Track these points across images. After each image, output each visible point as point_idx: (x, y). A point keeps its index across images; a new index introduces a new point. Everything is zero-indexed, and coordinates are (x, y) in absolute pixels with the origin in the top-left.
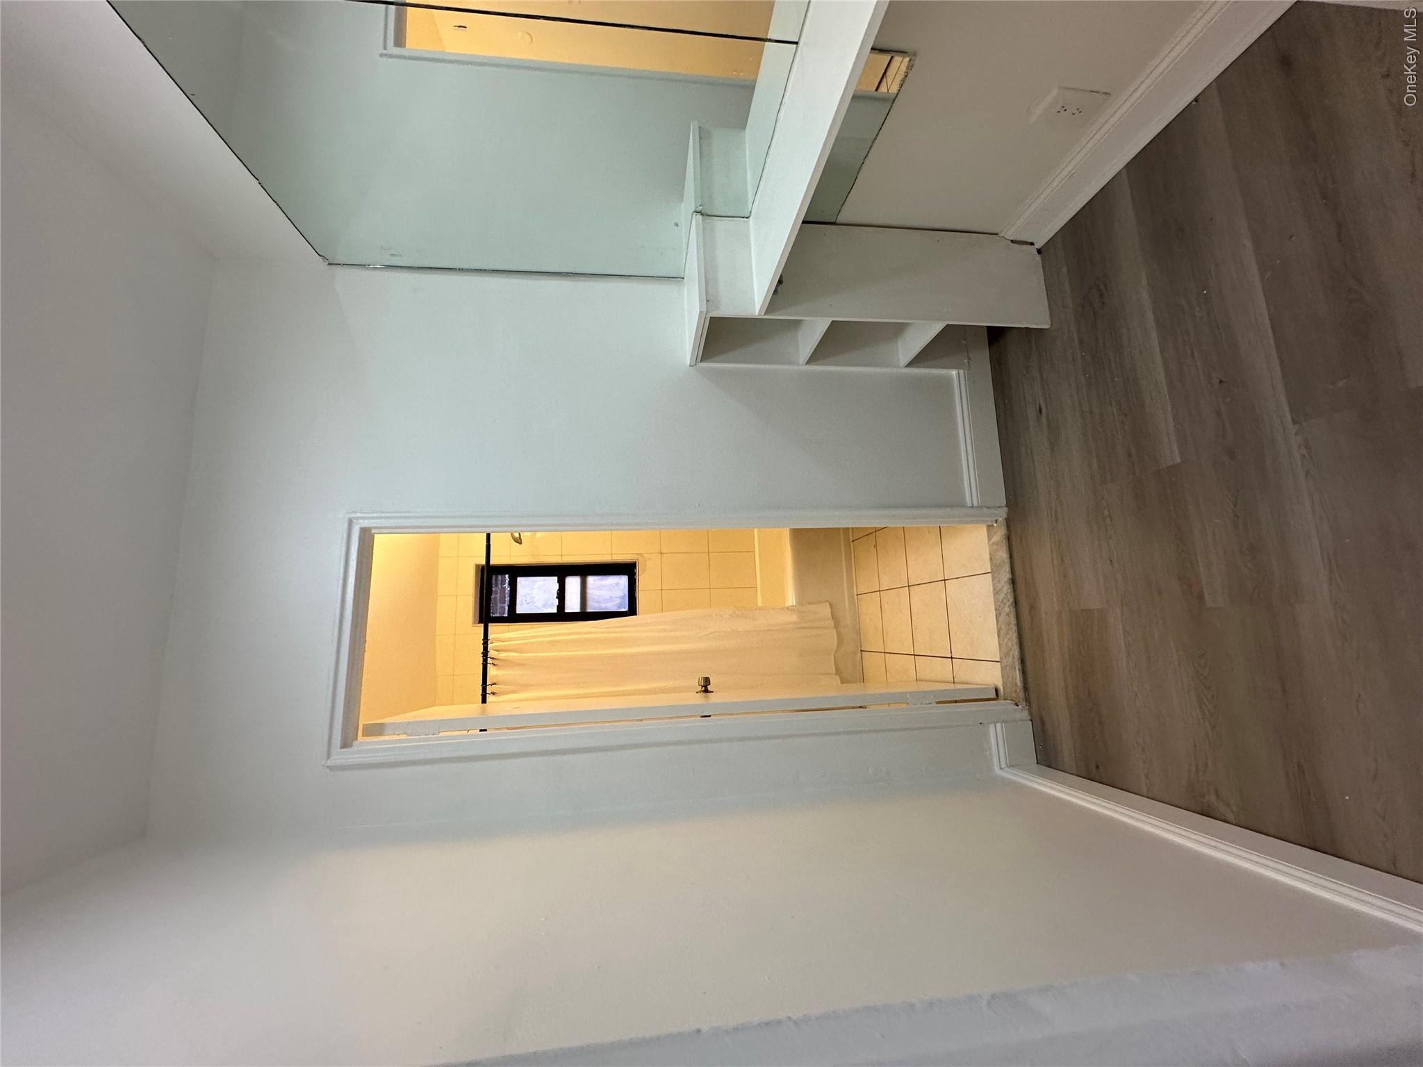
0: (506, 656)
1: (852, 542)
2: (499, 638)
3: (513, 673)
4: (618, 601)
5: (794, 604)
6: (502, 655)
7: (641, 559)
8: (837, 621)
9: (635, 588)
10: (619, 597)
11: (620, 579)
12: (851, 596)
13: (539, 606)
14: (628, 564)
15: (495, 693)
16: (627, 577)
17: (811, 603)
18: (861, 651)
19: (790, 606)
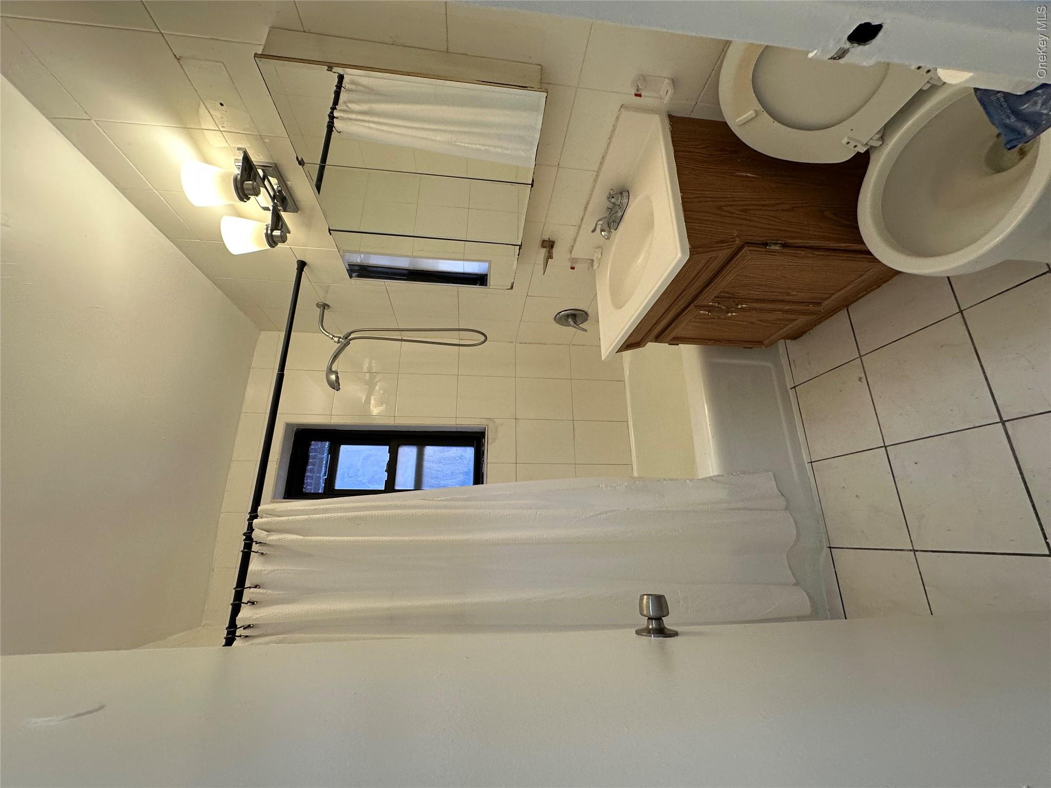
0: (278, 540)
1: (791, 389)
2: (273, 510)
3: (288, 568)
4: (461, 477)
5: (720, 474)
6: (274, 537)
7: (491, 425)
8: (787, 500)
9: (483, 461)
10: (462, 473)
11: (465, 451)
12: (800, 465)
13: (364, 481)
14: (476, 432)
15: (255, 603)
16: (473, 449)
17: (744, 473)
18: (830, 547)
19: (714, 476)
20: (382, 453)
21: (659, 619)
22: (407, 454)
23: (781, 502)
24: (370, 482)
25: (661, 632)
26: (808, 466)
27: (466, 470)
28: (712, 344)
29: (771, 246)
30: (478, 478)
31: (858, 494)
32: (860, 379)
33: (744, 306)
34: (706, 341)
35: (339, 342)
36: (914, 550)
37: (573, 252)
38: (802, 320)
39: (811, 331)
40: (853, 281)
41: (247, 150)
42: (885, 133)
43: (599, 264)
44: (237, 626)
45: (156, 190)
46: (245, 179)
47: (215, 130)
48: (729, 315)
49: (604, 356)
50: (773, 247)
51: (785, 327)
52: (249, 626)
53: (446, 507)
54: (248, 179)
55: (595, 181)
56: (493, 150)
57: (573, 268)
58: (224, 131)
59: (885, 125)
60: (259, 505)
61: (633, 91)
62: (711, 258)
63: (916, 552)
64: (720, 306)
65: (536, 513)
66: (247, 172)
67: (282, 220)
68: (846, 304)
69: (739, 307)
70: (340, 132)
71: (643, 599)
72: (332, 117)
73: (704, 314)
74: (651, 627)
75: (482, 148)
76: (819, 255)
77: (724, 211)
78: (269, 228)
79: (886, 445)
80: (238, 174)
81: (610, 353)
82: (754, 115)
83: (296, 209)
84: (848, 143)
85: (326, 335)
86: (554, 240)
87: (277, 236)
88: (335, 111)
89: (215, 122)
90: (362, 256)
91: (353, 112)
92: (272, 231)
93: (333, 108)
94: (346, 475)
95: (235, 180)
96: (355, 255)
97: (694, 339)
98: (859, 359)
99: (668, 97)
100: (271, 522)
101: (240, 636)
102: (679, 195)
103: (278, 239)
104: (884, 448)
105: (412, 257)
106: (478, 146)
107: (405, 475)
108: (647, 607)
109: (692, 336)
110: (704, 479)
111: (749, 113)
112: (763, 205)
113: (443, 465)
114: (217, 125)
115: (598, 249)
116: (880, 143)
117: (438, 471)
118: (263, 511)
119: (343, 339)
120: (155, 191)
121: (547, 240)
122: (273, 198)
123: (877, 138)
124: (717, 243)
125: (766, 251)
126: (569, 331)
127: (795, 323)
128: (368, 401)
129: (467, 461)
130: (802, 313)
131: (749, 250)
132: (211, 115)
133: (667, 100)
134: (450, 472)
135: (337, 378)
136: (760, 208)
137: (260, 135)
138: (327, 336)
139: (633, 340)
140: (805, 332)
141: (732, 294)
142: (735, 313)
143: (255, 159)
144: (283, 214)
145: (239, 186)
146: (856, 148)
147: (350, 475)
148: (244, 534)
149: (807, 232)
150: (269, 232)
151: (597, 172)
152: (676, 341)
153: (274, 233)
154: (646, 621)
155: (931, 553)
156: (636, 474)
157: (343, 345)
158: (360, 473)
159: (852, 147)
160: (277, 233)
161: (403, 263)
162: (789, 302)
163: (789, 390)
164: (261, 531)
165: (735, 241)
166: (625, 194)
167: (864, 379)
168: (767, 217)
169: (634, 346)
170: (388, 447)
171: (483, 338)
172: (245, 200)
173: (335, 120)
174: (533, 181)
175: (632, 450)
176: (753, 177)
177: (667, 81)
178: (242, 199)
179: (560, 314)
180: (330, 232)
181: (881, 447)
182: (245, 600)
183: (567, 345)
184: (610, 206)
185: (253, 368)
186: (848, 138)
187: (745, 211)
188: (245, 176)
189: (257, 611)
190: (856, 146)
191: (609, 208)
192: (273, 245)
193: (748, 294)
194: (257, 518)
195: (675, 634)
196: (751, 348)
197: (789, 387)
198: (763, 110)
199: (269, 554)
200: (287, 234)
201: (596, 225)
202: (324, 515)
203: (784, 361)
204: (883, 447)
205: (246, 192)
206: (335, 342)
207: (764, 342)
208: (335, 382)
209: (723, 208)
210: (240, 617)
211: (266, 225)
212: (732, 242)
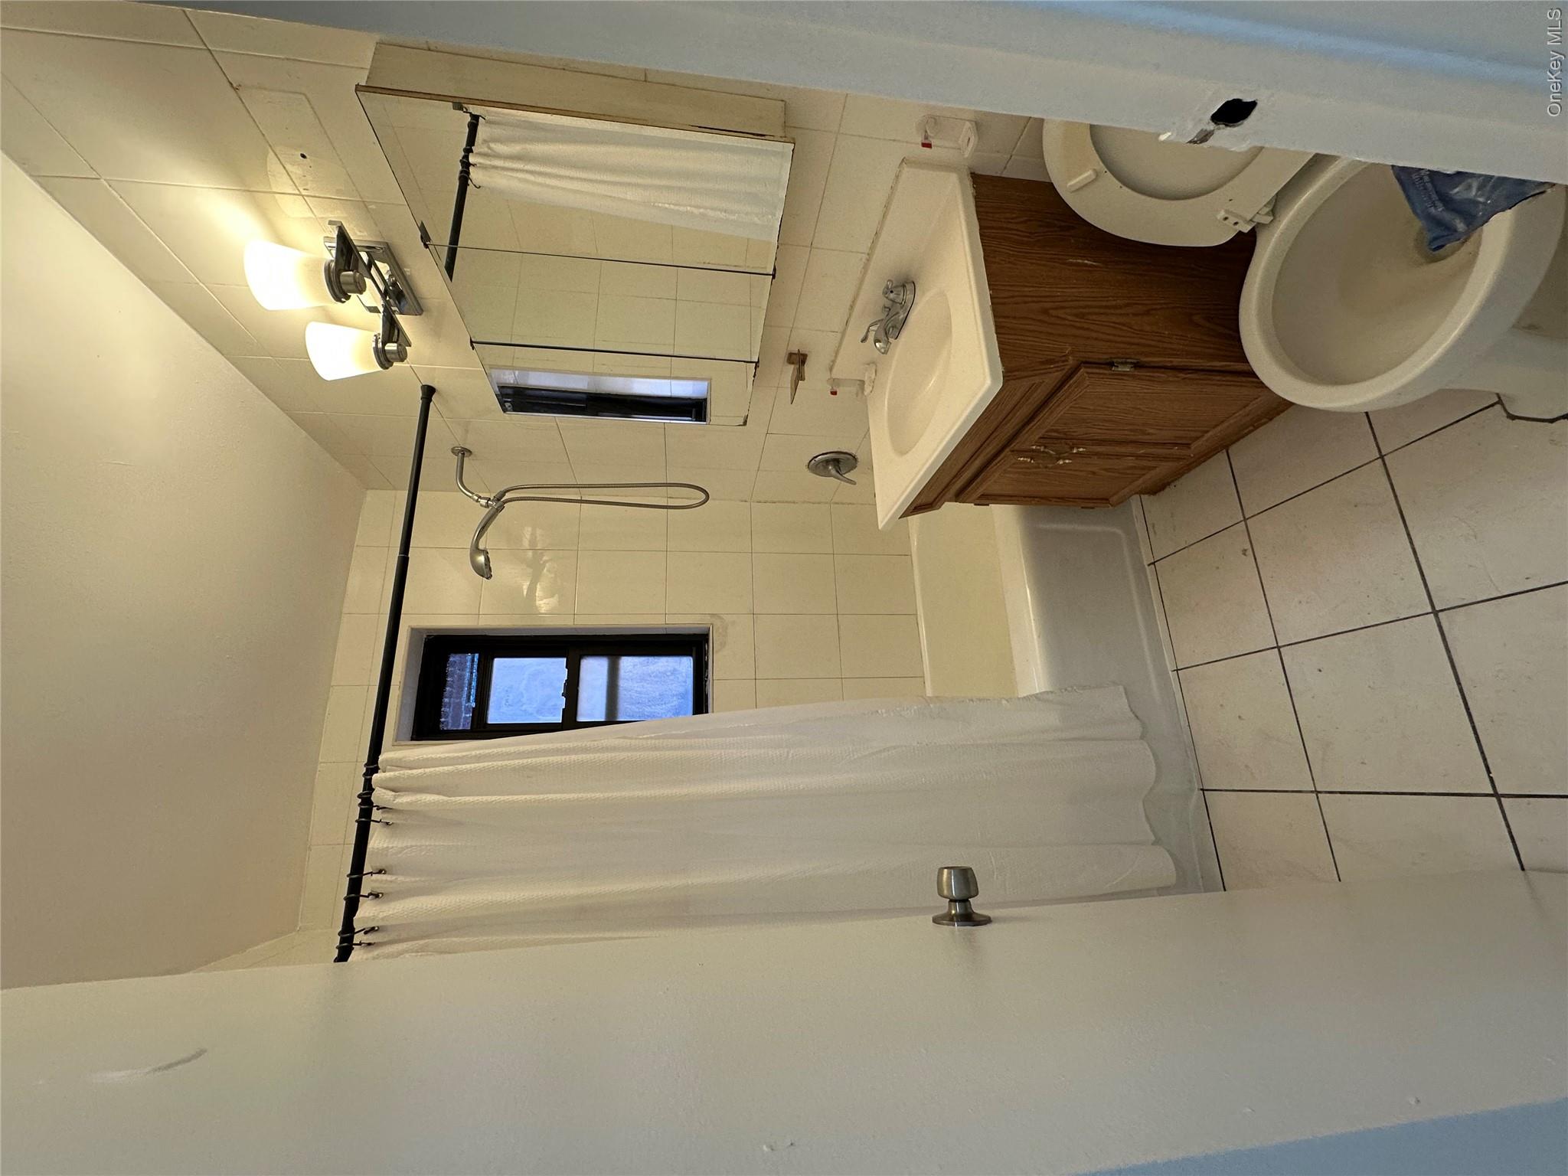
0: (411, 804)
1: (1149, 565)
2: (400, 759)
3: (427, 843)
4: (675, 702)
5: (1048, 690)
6: (404, 799)
7: (717, 623)
8: (1144, 725)
9: (707, 677)
10: (676, 695)
11: (680, 663)
12: (1162, 674)
13: (530, 710)
14: (695, 634)
15: (380, 895)
16: (691, 659)
17: (1084, 688)
18: (1203, 790)
19: (1041, 693)
20: (556, 668)
21: (964, 901)
22: (594, 669)
23: (1135, 727)
24: (539, 712)
25: (968, 918)
26: (1172, 675)
27: (681, 690)
28: (1036, 504)
29: (1117, 367)
30: (701, 704)
31: (1241, 715)
32: (1244, 552)
33: (1081, 450)
34: (1027, 499)
35: (487, 506)
36: (1316, 791)
37: (834, 371)
38: (1164, 468)
39: (1177, 483)
40: (1234, 414)
41: (344, 224)
42: (1277, 204)
43: (873, 387)
44: (354, 929)
45: (204, 284)
46: (342, 268)
47: (294, 194)
48: (1061, 462)
49: (882, 522)
50: (1121, 369)
51: (1140, 478)
52: (372, 929)
53: (656, 748)
54: (347, 268)
55: (866, 268)
56: (711, 213)
57: (834, 393)
58: (308, 196)
59: (1277, 194)
60: (379, 753)
61: (920, 140)
62: (1033, 384)
63: (1319, 795)
64: (1046, 450)
65: (788, 753)
66: (344, 258)
67: (397, 325)
68: (1224, 445)
69: (1075, 451)
70: (480, 187)
71: (942, 874)
72: (466, 164)
73: (1025, 462)
74: (953, 912)
75: (696, 211)
76: (1185, 378)
77: (1052, 316)
78: (380, 340)
79: (1279, 645)
80: (332, 261)
81: (892, 518)
82: (1094, 177)
83: (419, 310)
84: (1226, 219)
85: (467, 495)
86: (807, 353)
87: (391, 352)
88: (470, 154)
89: (293, 182)
90: (517, 372)
91: (498, 156)
92: (384, 344)
93: (468, 151)
94: (504, 702)
95: (328, 269)
96: (507, 372)
97: (1011, 496)
98: (1243, 523)
99: (970, 148)
100: (399, 777)
101: (360, 944)
102: (987, 292)
103: (393, 356)
104: (1276, 650)
105: (595, 374)
106: (689, 208)
107: (592, 704)
108: (947, 885)
109: (1011, 493)
110: (1027, 698)
111: (1086, 175)
112: (1106, 307)
113: (648, 684)
114: (296, 186)
115: (871, 365)
116: (1271, 218)
117: (640, 693)
118: (386, 761)
119: (493, 501)
120: (201, 284)
121: (796, 352)
122: (384, 294)
123: (1265, 212)
124: (1042, 363)
125: (1113, 374)
126: (830, 483)
127: (1153, 473)
128: (532, 590)
129: (683, 677)
130: (1166, 458)
131: (1088, 373)
132: (287, 171)
133: (967, 153)
134: (657, 694)
135: (487, 559)
136: (1102, 311)
137: (364, 202)
138: (470, 497)
139: (923, 500)
140: (1169, 484)
141: (1065, 433)
142: (1069, 459)
143: (356, 236)
144: (399, 317)
145: (333, 279)
146: (1237, 227)
147: (510, 702)
148: (359, 796)
149: (1169, 346)
150: (380, 345)
151: (868, 254)
152: (985, 499)
153: (386, 348)
154: (947, 904)
155: (1339, 795)
156: (929, 693)
157: (494, 510)
158: (524, 700)
159: (1231, 225)
160: (391, 347)
161: (578, 383)
162: (1143, 443)
163: (1146, 566)
164: (384, 791)
165: (1067, 361)
166: (909, 287)
167: (1250, 552)
168: (1112, 324)
169: (925, 509)
170: (565, 659)
171: (703, 496)
172: (343, 300)
173: (471, 169)
174: (775, 270)
175: (923, 655)
176: (1091, 266)
177: (968, 124)
178: (338, 299)
179: (817, 459)
180: (472, 345)
181: (1273, 648)
182: (364, 891)
183: (826, 503)
184: (888, 303)
185: (357, 546)
186: (1227, 211)
187: (1082, 316)
188: (342, 261)
189: (385, 907)
190: (1236, 223)
191: (885, 307)
192: (387, 366)
193: (1086, 434)
194: (377, 772)
195: (986, 921)
196: (1093, 508)
197: (1146, 563)
198: (1106, 170)
199: (396, 823)
200: (407, 348)
201: (868, 331)
202: (477, 765)
203: (1139, 526)
204: (1275, 647)
205: (344, 287)
206: (481, 505)
207: (1111, 500)
208: (484, 567)
209: (1051, 311)
210: (361, 916)
211: (375, 336)
212: (1063, 361)
